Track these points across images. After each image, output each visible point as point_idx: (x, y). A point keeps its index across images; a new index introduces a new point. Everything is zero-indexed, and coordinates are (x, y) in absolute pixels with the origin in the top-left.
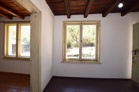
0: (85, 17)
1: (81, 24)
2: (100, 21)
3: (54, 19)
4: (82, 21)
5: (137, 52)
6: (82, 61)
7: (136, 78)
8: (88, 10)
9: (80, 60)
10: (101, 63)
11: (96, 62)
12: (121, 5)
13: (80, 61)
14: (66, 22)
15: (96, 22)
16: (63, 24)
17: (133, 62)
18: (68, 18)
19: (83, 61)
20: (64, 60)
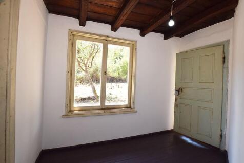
0: (114, 29)
1: (106, 41)
2: (136, 41)
3: (46, 19)
4: (108, 36)
5: (180, 93)
6: (106, 111)
7: (179, 127)
8: (123, 18)
9: (102, 109)
10: (136, 111)
11: (129, 109)
12: (171, 23)
13: (103, 111)
14: (77, 32)
15: (131, 42)
16: (69, 36)
17: (176, 106)
18: (80, 25)
19: (108, 111)
20: (70, 111)
